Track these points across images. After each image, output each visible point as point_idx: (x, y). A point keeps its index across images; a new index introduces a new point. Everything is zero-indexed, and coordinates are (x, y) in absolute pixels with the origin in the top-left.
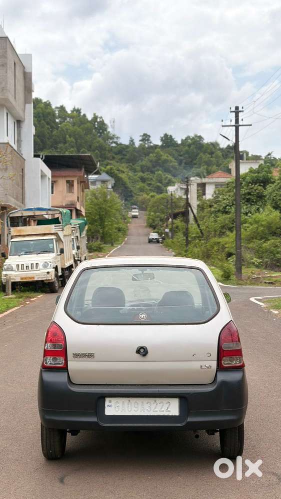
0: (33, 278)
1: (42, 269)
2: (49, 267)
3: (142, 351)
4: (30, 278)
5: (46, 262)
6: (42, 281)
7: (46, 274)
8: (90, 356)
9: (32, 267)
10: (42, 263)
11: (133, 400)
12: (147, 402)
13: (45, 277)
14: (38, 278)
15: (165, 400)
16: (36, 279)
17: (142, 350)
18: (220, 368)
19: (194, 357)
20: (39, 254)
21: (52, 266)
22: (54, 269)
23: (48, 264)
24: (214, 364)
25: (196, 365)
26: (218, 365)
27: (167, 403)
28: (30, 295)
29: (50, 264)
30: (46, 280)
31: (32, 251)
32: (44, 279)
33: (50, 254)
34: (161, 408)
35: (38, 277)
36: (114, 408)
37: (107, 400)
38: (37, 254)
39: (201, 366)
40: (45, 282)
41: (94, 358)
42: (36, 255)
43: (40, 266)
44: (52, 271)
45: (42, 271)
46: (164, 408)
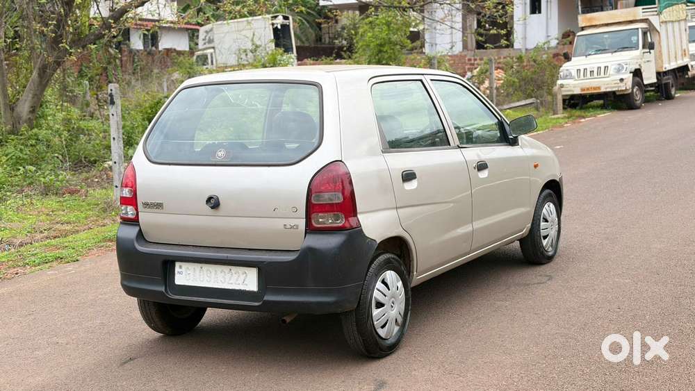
0: (599, 88)
1: (612, 75)
2: (624, 71)
3: (213, 203)
4: (595, 89)
5: (619, 64)
6: (614, 93)
7: (619, 82)
8: (159, 206)
9: (599, 73)
10: (613, 67)
11: (206, 267)
12: (220, 270)
13: (615, 87)
14: (606, 88)
15: (241, 270)
16: (603, 90)
17: (212, 201)
18: (310, 229)
19: (274, 213)
20: (615, 52)
21: (628, 71)
22: (632, 74)
23: (623, 68)
24: (302, 223)
25: (278, 224)
26: (307, 225)
27: (243, 274)
28: (583, 114)
29: (625, 67)
30: (618, 91)
31: (607, 48)
32: (614, 89)
33: (631, 52)
34: (237, 280)
35: (606, 86)
36: (186, 275)
37: (177, 264)
38: (612, 53)
39: (285, 225)
40: (618, 93)
41: (162, 209)
42: (610, 54)
43: (611, 71)
44: (629, 77)
45: (612, 78)
46: (241, 281)
